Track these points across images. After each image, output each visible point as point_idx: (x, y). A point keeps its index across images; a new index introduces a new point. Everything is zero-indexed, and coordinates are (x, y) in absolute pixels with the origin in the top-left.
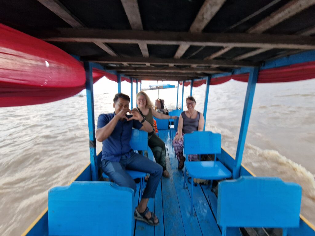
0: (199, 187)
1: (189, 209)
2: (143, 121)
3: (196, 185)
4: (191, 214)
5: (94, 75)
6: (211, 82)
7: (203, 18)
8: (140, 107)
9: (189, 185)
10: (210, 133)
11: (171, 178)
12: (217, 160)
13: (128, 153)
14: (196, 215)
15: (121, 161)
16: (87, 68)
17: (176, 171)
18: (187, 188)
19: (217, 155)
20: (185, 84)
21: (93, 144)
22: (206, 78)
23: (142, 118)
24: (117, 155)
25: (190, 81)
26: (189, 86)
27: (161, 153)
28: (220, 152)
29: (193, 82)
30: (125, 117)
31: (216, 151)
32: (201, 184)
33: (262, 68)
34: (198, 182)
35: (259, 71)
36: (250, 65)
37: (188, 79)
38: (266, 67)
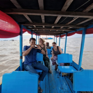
0: (64, 77)
1: (60, 86)
2: (41, 50)
3: (62, 76)
4: (61, 88)
5: (23, 30)
6: (67, 35)
7: (67, 5)
8: (40, 44)
9: (60, 76)
10: (68, 54)
11: (52, 73)
12: (71, 65)
13: (35, 62)
14: (63, 89)
15: (32, 65)
16: (20, 27)
17: (54, 71)
18: (59, 78)
19: (71, 63)
20: (57, 37)
21: (21, 57)
22: (66, 34)
23: (41, 48)
24: (30, 63)
25: (59, 35)
26: (59, 37)
27: (48, 63)
28: (72, 62)
29: (60, 35)
30: (34, 47)
31: (70, 62)
32: (65, 76)
33: (87, 28)
34: (63, 75)
35: (86, 29)
36: (83, 27)
37: (58, 35)
38: (89, 28)
